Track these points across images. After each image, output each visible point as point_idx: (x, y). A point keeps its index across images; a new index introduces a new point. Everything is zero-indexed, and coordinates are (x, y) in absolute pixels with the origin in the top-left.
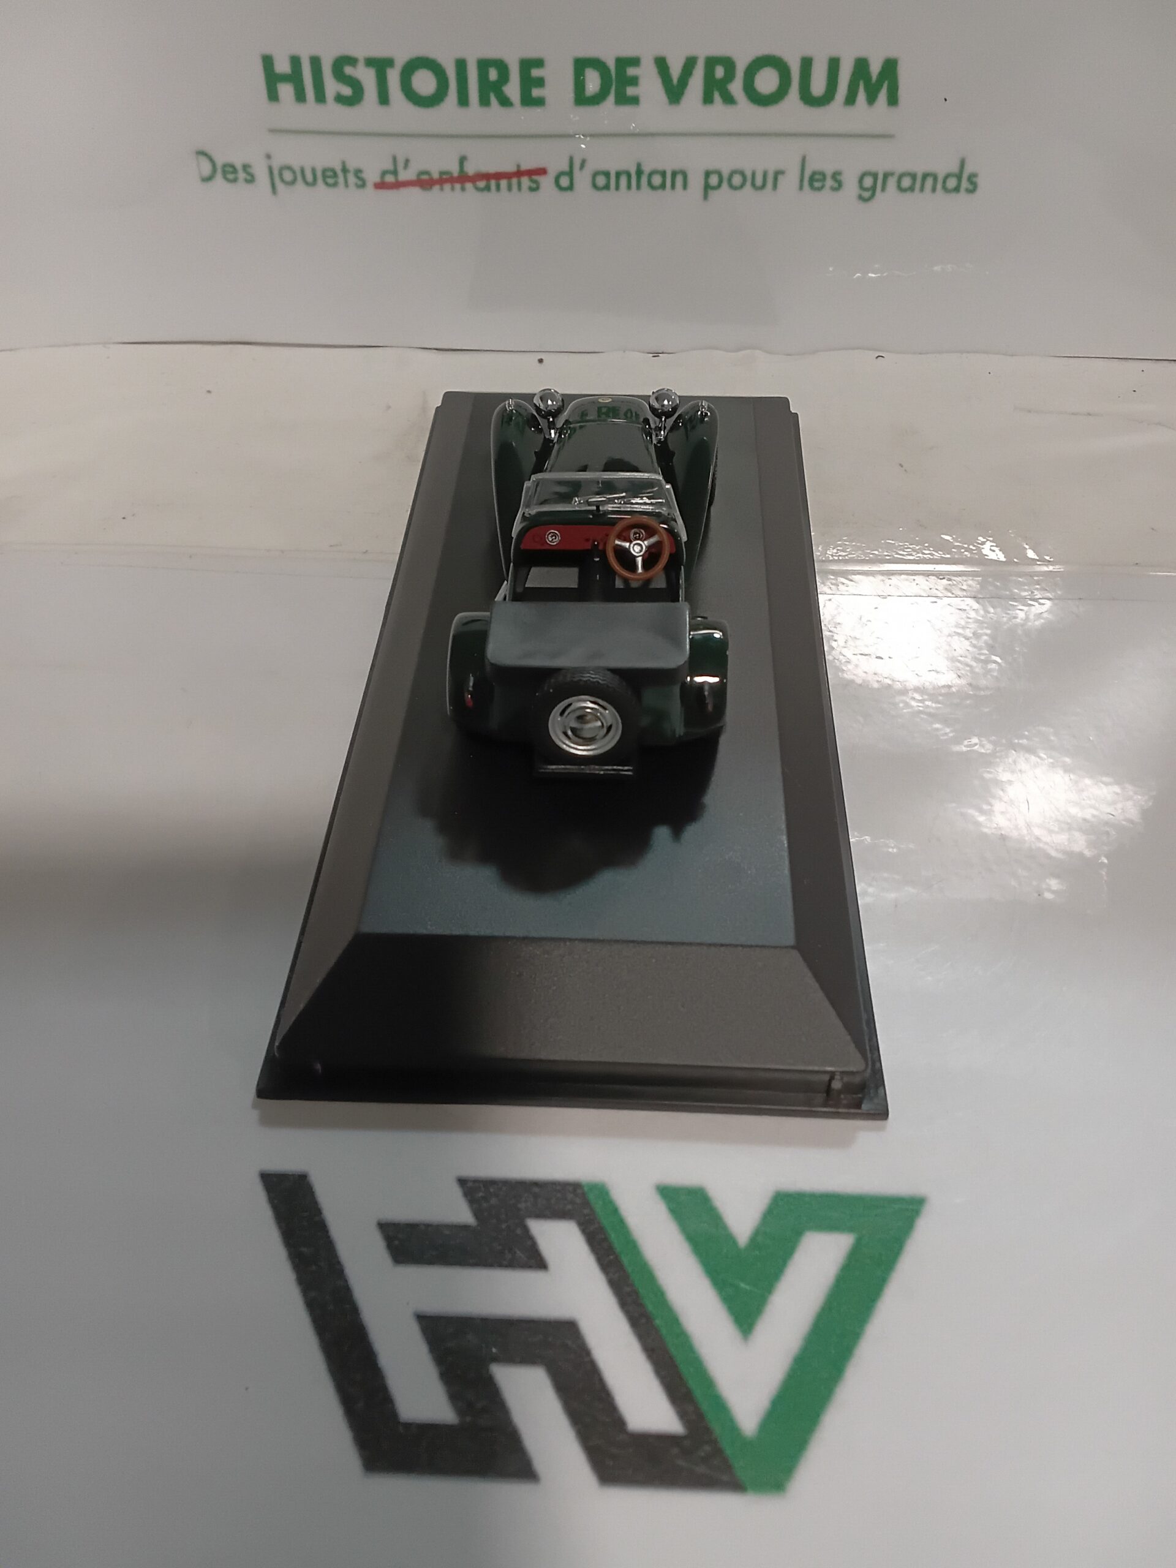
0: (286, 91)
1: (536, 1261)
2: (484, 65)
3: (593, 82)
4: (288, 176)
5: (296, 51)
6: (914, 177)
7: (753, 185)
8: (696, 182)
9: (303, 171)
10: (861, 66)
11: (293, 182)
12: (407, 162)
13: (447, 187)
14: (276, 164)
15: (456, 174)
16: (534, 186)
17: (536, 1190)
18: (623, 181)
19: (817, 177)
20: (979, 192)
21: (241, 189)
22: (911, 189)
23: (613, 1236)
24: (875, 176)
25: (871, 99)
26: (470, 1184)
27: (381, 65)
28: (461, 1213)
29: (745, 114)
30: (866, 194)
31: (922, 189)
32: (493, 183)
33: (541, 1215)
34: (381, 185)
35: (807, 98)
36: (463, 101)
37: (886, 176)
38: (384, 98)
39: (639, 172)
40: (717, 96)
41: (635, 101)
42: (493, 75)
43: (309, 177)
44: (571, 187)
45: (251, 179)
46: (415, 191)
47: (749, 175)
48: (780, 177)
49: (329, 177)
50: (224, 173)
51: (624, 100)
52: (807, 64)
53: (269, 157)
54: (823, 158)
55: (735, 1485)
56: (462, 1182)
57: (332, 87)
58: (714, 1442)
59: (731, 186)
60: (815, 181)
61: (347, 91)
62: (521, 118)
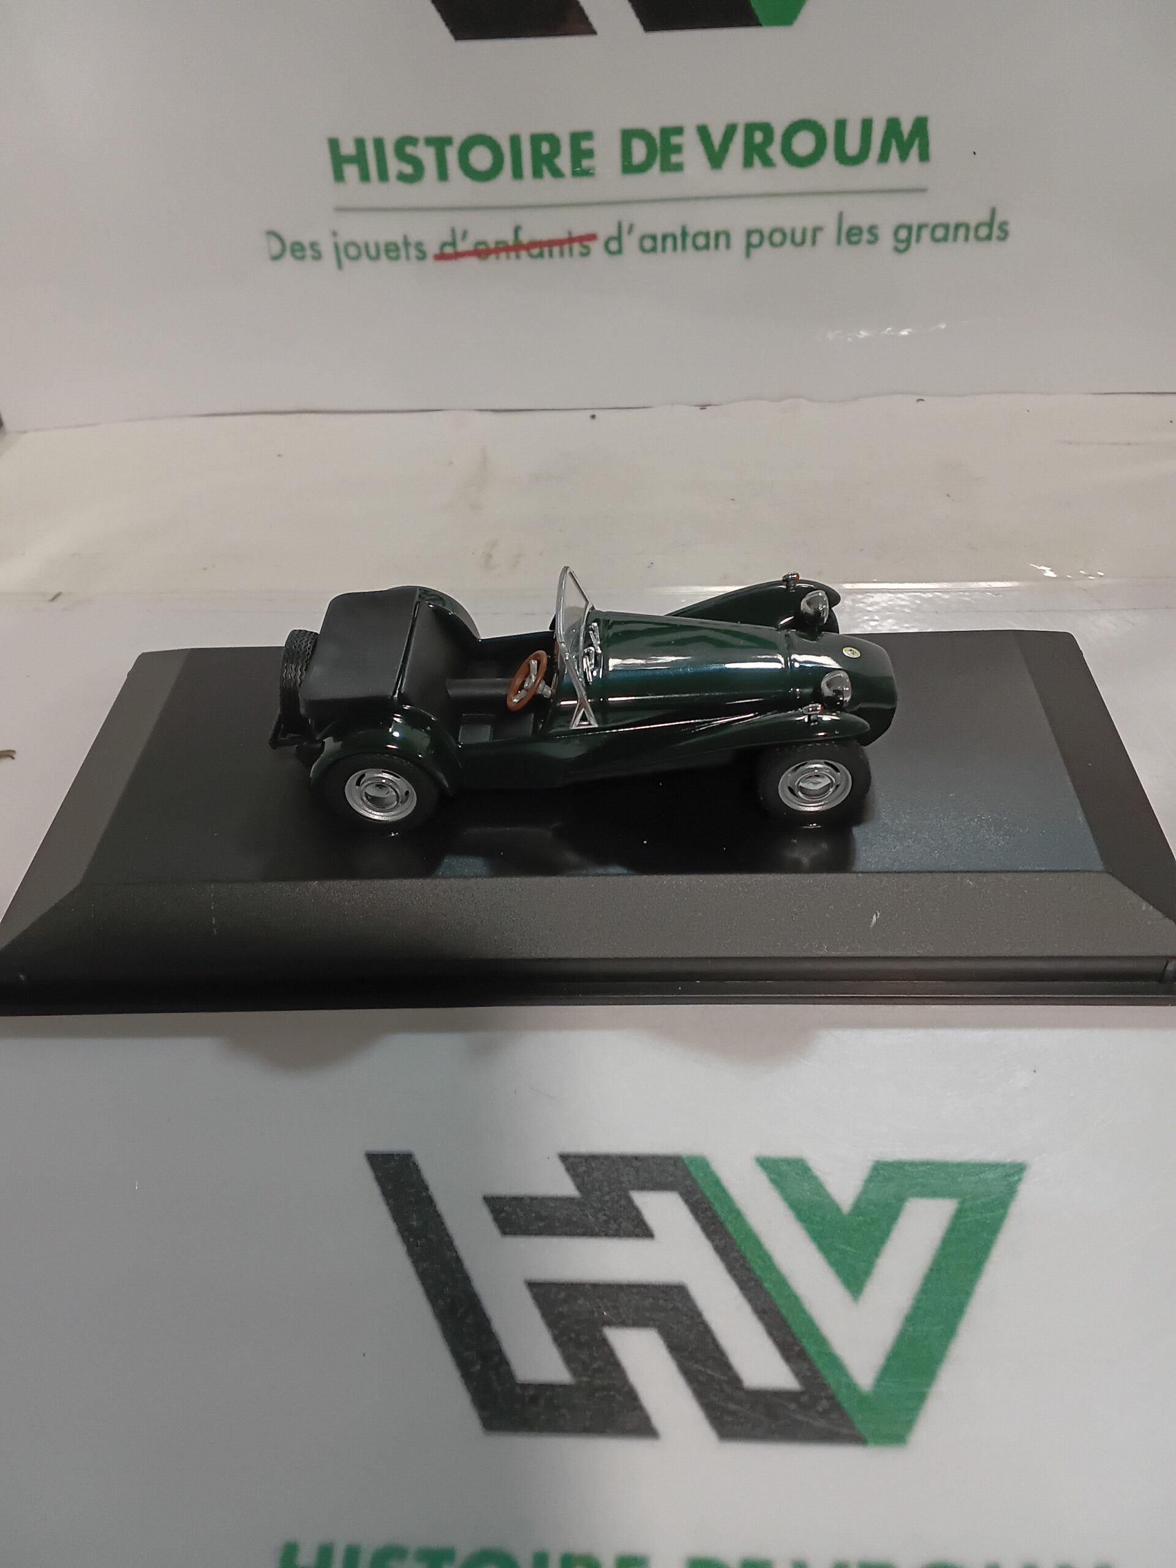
0: (351, 171)
1: (641, 1230)
2: (536, 140)
3: (639, 151)
4: (353, 251)
5: (360, 134)
6: (946, 227)
7: (793, 241)
8: (738, 242)
9: (367, 246)
10: (893, 125)
11: (357, 258)
12: (465, 234)
13: (503, 255)
14: (342, 240)
15: (511, 243)
16: (585, 251)
17: (636, 1163)
18: (669, 243)
19: (854, 231)
20: (1010, 239)
21: (309, 265)
22: (945, 239)
23: (717, 1207)
24: (909, 228)
25: (904, 156)
26: (571, 1160)
27: (440, 144)
28: (564, 1186)
29: (784, 175)
30: (902, 246)
31: (955, 239)
32: (546, 250)
33: (642, 1188)
34: (441, 257)
35: (843, 158)
36: (518, 174)
37: (920, 227)
38: (443, 174)
39: (684, 234)
40: (757, 161)
41: (679, 167)
42: (545, 148)
43: (373, 252)
44: (620, 251)
45: (318, 256)
46: (473, 261)
47: (788, 232)
48: (819, 235)
49: (392, 251)
50: (293, 251)
51: (667, 167)
52: (841, 126)
53: (335, 234)
54: (860, 213)
55: (857, 1439)
56: (564, 1158)
57: (394, 166)
58: (832, 1398)
59: (772, 244)
60: (852, 235)
61: (408, 169)
62: (570, 188)
